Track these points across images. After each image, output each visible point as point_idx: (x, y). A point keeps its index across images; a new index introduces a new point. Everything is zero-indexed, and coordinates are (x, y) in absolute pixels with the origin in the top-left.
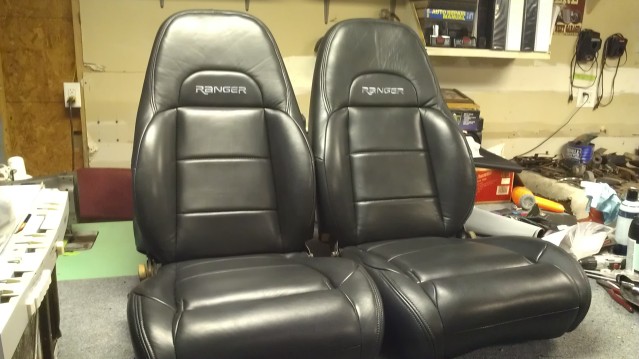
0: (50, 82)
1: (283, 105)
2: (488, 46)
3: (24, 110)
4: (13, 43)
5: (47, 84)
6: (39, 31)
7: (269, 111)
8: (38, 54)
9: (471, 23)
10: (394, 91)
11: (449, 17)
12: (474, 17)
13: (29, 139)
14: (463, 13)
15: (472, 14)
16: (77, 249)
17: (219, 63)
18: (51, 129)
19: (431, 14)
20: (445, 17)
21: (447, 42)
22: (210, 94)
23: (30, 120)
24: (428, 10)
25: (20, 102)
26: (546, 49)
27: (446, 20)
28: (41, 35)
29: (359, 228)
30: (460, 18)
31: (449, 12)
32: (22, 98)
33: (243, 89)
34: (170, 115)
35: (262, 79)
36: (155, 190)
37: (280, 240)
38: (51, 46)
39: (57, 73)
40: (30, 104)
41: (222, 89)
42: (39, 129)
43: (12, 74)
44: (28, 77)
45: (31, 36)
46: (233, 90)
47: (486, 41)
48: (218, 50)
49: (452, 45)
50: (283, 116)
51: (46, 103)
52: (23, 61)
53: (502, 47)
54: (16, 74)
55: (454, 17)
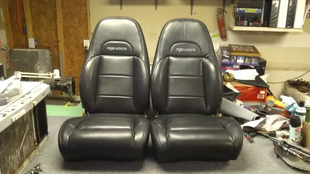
0: (80, 39)
1: (141, 55)
2: (268, 26)
3: (71, 50)
4: (67, 24)
5: (79, 40)
6: (76, 20)
7: (135, 57)
8: (76, 29)
9: (260, 14)
10: (190, 50)
11: (249, 12)
12: (262, 11)
13: (72, 61)
14: (256, 9)
15: (261, 10)
16: (72, 105)
17: (117, 38)
18: (80, 58)
19: (239, 10)
20: (246, 12)
21: (245, 24)
22: (112, 50)
23: (73, 54)
24: (238, 9)
25: (69, 47)
26: (301, 27)
27: (246, 13)
28: (77, 21)
29: (168, 107)
30: (254, 12)
31: (248, 9)
32: (70, 45)
33: (126, 49)
34: (97, 58)
35: (133, 45)
36: (88, 86)
37: (134, 109)
38: (80, 25)
39: (82, 36)
40: (72, 48)
41: (117, 49)
42: (76, 58)
43: (67, 36)
44: (72, 37)
45: (73, 21)
46: (121, 49)
47: (267, 23)
48: (116, 33)
49: (248, 25)
50: (140, 60)
51: (78, 47)
52: (71, 31)
53: (276, 26)
54: (68, 36)
55: (251, 12)
